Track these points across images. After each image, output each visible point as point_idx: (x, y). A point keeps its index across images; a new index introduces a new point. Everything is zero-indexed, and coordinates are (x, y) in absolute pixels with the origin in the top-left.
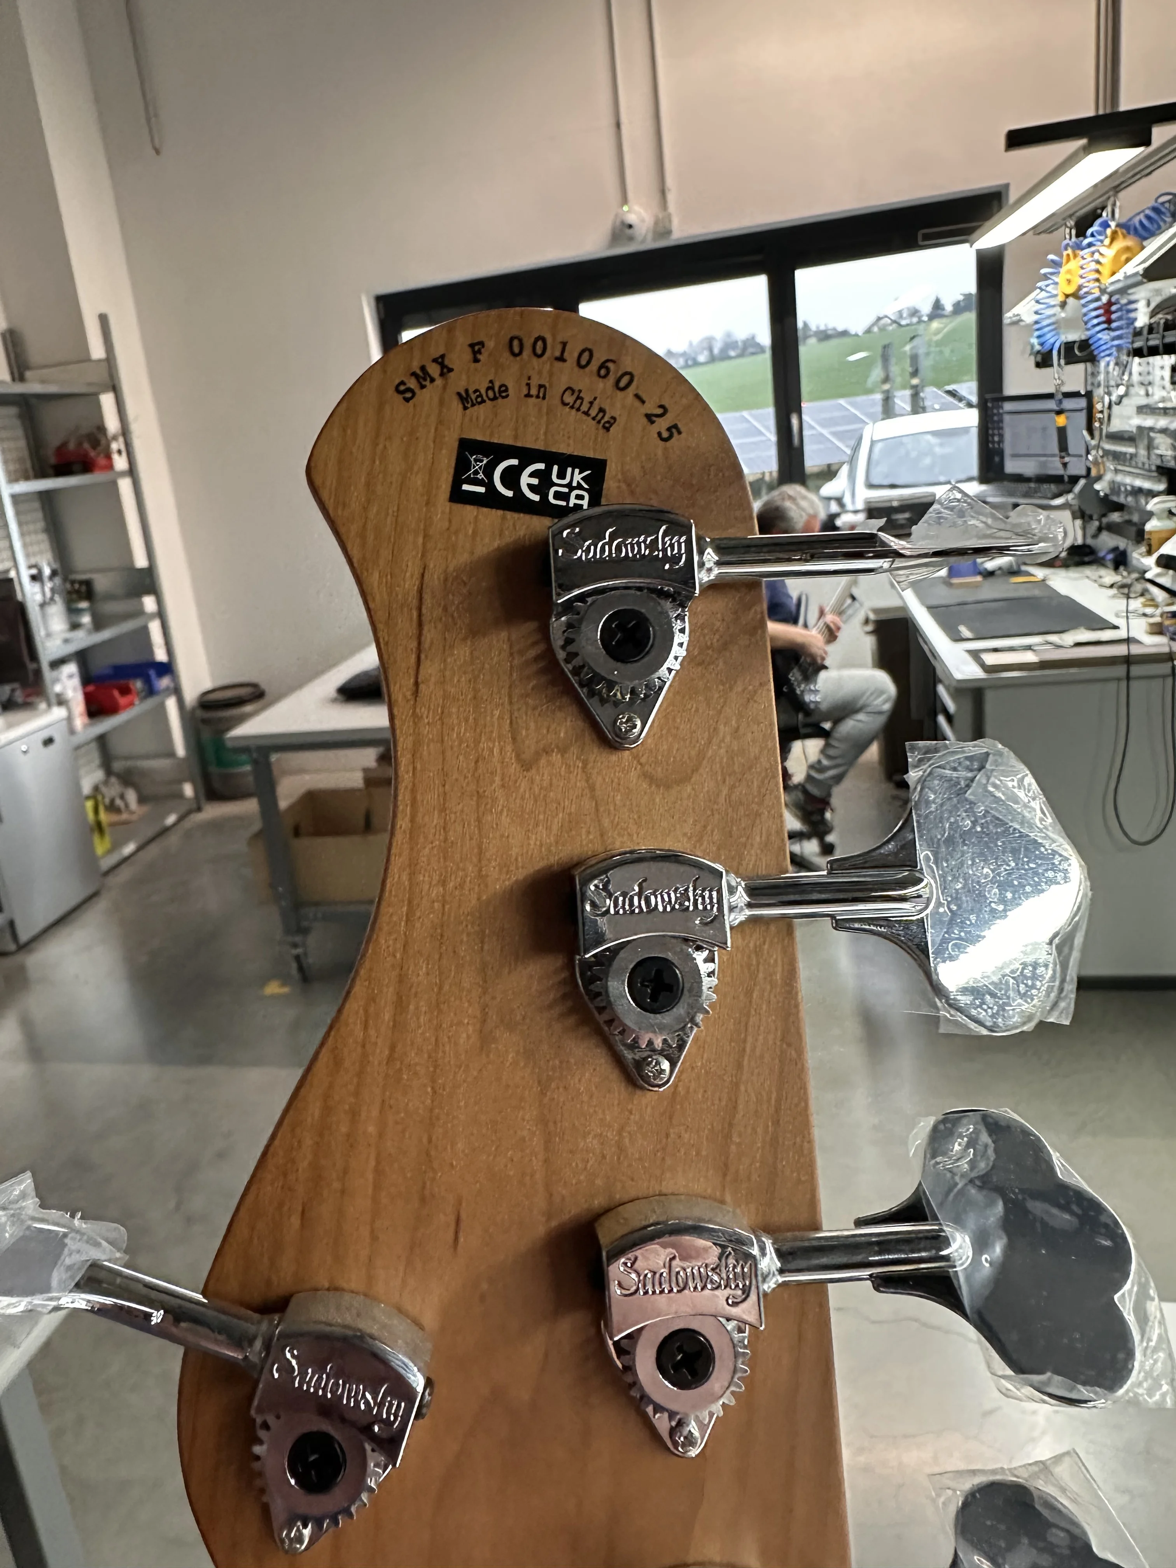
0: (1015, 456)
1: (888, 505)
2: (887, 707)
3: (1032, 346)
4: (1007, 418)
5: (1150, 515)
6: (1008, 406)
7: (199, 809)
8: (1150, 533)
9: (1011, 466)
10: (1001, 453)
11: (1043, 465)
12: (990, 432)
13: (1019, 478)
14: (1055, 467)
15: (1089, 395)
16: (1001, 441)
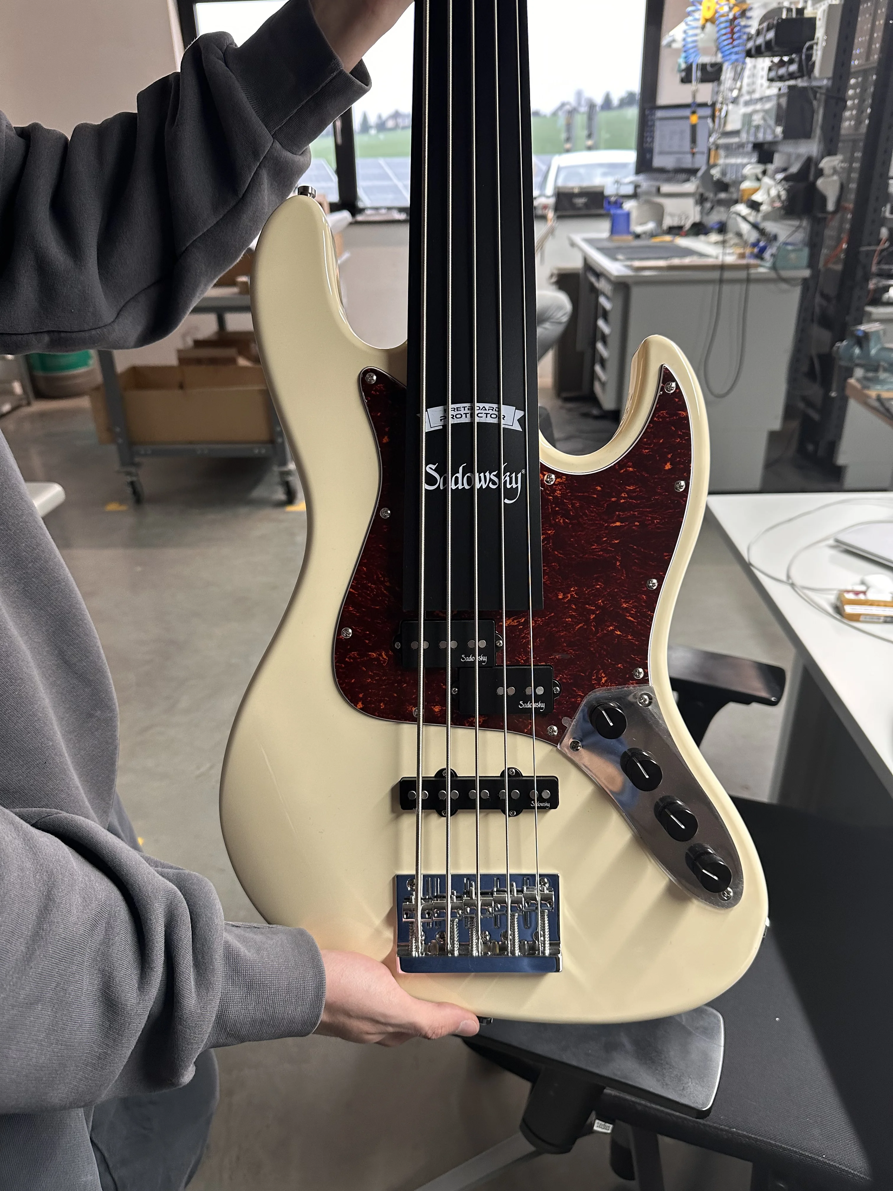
0: (661, 153)
1: (571, 191)
2: (565, 319)
3: (679, 65)
4: (658, 124)
5: (744, 178)
6: (659, 114)
7: (29, 404)
8: (744, 190)
9: (658, 162)
10: (651, 151)
11: (679, 160)
12: (645, 134)
13: (662, 171)
14: (687, 162)
15: (713, 105)
16: (652, 142)
